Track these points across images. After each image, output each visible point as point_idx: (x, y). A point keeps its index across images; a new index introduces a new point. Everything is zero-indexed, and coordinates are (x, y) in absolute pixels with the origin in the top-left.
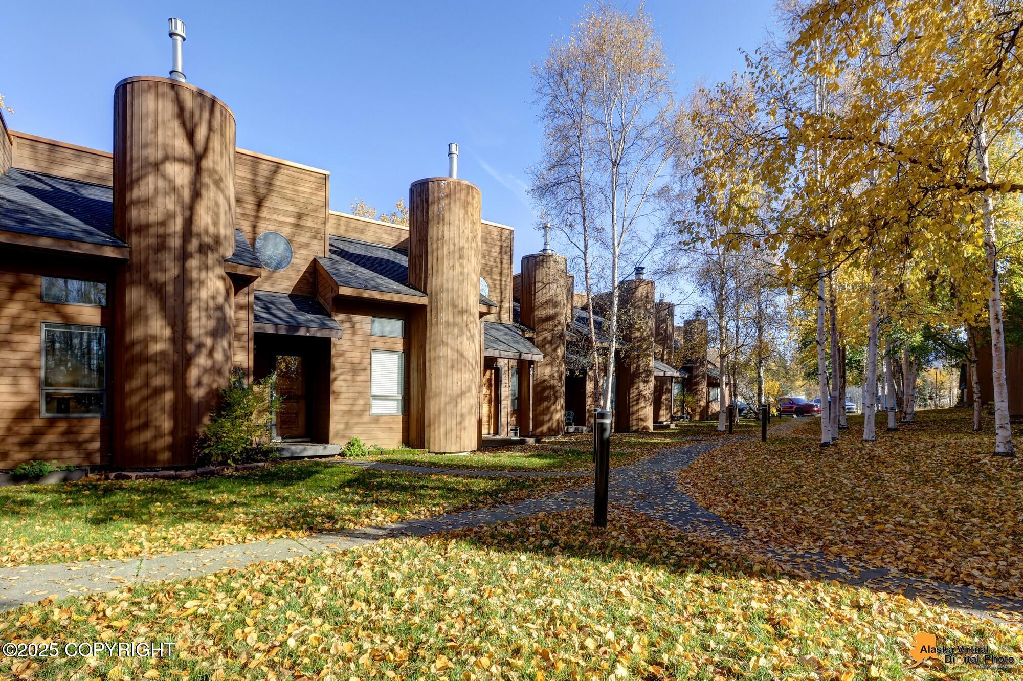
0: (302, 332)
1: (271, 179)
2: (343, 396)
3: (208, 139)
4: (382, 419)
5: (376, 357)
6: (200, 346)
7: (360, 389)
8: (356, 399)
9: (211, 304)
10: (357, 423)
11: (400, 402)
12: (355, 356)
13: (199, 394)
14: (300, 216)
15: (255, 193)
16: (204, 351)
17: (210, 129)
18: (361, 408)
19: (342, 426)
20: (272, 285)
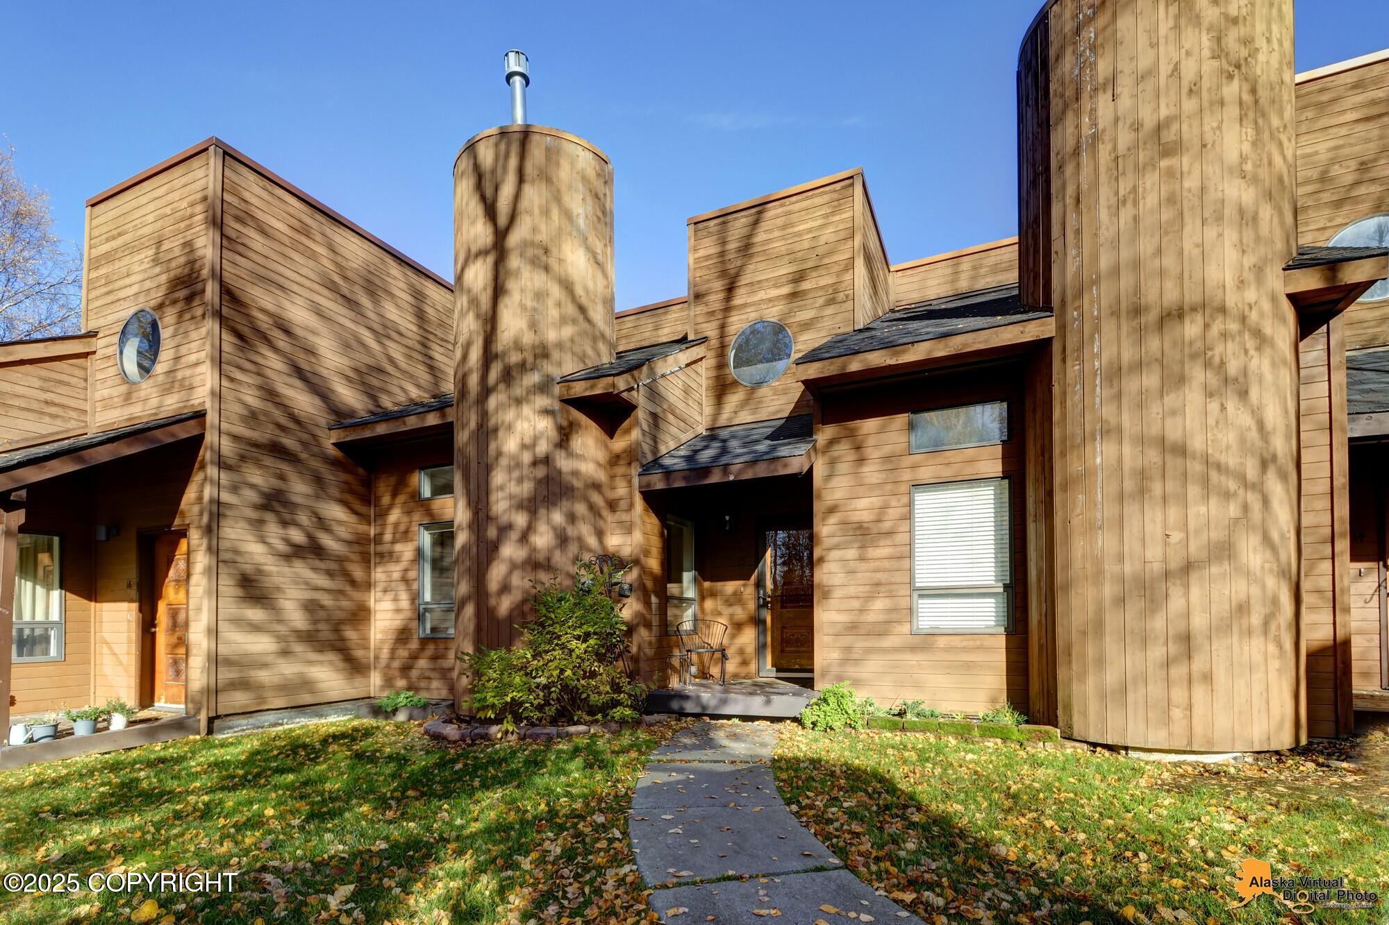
0: (715, 478)
1: (750, 236)
2: (837, 593)
3: (517, 196)
4: (942, 642)
5: (923, 500)
6: (505, 529)
7: (881, 576)
8: (870, 598)
9: (527, 458)
10: (869, 651)
11: (1002, 600)
12: (863, 508)
13: (505, 605)
14: (799, 277)
15: (723, 273)
16: (514, 535)
17: (521, 179)
18: (882, 618)
19: (835, 655)
20: (755, 410)
